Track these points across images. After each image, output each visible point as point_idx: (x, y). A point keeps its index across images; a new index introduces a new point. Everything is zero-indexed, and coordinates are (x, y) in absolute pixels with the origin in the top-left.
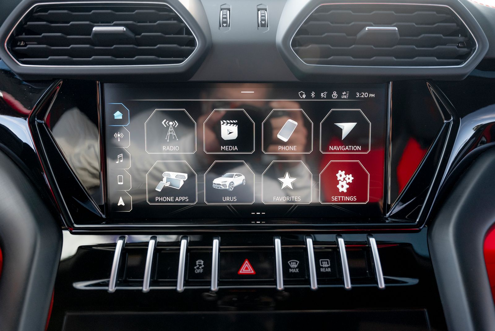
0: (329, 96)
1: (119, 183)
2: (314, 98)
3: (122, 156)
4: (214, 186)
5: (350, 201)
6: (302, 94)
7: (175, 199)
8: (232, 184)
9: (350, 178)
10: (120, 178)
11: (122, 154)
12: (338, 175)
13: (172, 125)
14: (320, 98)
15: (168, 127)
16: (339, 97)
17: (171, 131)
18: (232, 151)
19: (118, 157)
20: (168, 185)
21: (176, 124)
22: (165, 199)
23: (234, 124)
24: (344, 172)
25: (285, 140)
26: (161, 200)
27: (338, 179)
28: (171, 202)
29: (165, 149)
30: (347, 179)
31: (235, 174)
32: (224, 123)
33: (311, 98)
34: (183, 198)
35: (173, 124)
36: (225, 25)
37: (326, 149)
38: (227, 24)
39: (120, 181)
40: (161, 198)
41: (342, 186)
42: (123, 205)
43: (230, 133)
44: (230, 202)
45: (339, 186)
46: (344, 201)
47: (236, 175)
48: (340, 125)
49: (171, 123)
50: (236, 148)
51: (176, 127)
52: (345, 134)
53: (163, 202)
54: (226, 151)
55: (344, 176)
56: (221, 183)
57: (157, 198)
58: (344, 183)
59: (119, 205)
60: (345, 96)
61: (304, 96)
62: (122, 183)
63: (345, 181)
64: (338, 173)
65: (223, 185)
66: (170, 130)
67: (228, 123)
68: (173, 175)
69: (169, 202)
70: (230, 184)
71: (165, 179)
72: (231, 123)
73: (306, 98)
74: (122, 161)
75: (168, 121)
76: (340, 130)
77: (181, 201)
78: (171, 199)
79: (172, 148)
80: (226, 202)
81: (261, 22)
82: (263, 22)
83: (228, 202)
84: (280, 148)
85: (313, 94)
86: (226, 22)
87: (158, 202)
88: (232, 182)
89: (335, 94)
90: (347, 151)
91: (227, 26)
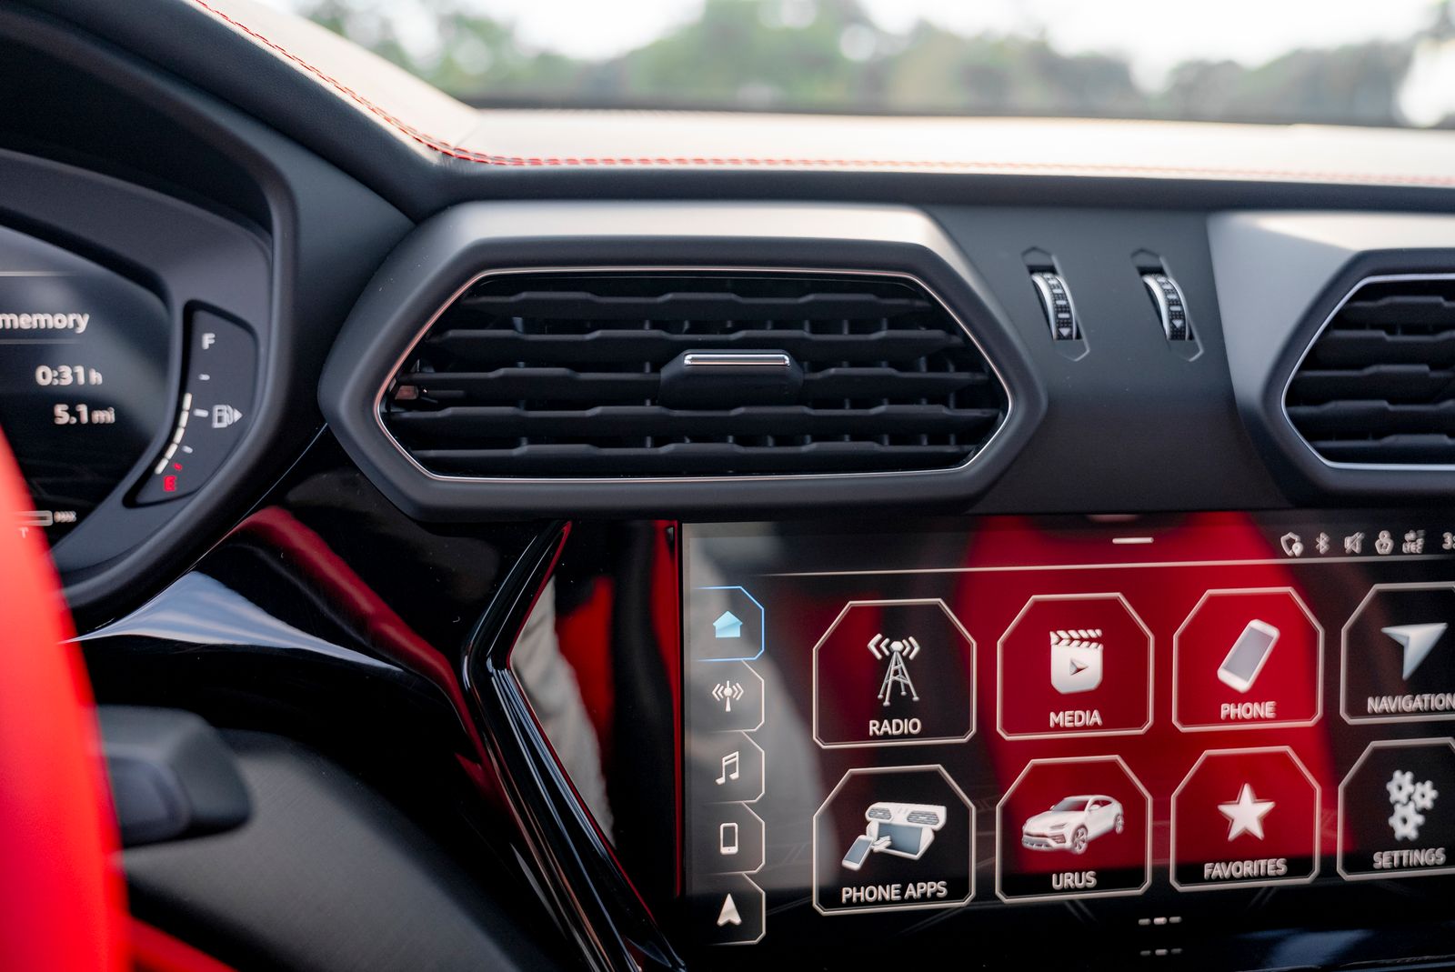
0: (1368, 547)
1: (725, 850)
2: (1326, 555)
3: (737, 759)
4: (1027, 842)
5: (1426, 866)
6: (1290, 543)
7: (903, 891)
8: (1080, 831)
9: (1426, 794)
10: (729, 831)
11: (737, 754)
12: (1391, 787)
13: (901, 653)
14: (1342, 552)
15: (887, 660)
16: (1397, 549)
17: (896, 673)
18: (1085, 728)
19: (724, 764)
20: (881, 845)
21: (912, 648)
22: (871, 894)
23: (1091, 640)
24: (1409, 776)
25: (1242, 684)
26: (859, 898)
27: (1392, 799)
28: (891, 902)
29: (875, 729)
30: (1417, 797)
31: (1091, 798)
32: (1061, 639)
33: (1316, 554)
34: (929, 888)
35: (905, 648)
36: (1065, 331)
37: (1357, 708)
38: (1071, 327)
39: (729, 843)
40: (859, 891)
41: (1405, 821)
42: (737, 920)
43: (1079, 670)
44: (1076, 890)
45: (1395, 821)
46: (1409, 867)
47: (1096, 802)
48: (1398, 632)
49: (897, 646)
50: (1096, 718)
51: (911, 657)
52: (1411, 660)
53: (866, 904)
54: (1066, 729)
55: (1408, 788)
56: (1047, 832)
57: (847, 893)
58: (1409, 811)
59: (721, 921)
60: (1414, 544)
61: (1298, 548)
62: (734, 850)
63: (1411, 805)
64: (1390, 778)
65: (1054, 838)
66: (892, 667)
67: (1072, 639)
68: (899, 813)
69: (884, 902)
70: (1076, 834)
71: (873, 828)
72: (1082, 640)
73: (1303, 555)
74: (735, 776)
75: (887, 640)
76: (1399, 649)
77: (924, 898)
78: (891, 892)
79: (898, 727)
80: (1063, 891)
81: (1171, 321)
82: (1178, 323)
83: (1069, 890)
84: (1227, 709)
85: (1322, 543)
86: (1067, 323)
87: (850, 903)
88: (1083, 826)
89: (1384, 542)
90: (1418, 712)
91: (1070, 336)
